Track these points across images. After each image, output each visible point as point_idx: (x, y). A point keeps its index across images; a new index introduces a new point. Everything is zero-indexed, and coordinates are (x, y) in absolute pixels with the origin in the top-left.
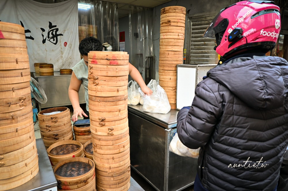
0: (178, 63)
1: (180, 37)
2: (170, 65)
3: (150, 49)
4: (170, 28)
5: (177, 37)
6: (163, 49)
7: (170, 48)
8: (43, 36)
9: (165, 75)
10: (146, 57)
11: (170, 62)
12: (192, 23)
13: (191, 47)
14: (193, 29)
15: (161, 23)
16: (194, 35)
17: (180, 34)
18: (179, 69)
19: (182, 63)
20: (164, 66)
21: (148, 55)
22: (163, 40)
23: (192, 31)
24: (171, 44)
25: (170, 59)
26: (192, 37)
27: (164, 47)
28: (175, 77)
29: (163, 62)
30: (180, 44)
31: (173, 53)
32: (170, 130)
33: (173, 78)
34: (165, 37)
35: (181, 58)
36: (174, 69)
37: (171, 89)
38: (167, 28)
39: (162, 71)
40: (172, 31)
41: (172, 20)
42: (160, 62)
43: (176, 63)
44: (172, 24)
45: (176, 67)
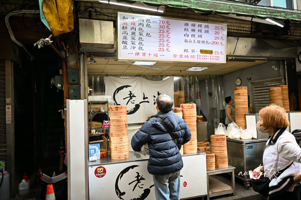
0: (246, 113)
1: (246, 101)
2: (241, 115)
3: (223, 105)
4: (240, 96)
5: (244, 101)
6: (236, 107)
7: (241, 106)
8: (154, 100)
9: (239, 120)
10: (220, 110)
11: (241, 113)
12: (254, 87)
13: (255, 102)
14: (255, 90)
15: (235, 94)
16: (256, 94)
17: (245, 99)
18: (247, 116)
19: (248, 113)
20: (238, 115)
21: (221, 109)
22: (237, 102)
23: (254, 92)
24: (241, 104)
25: (241, 112)
26: (255, 96)
27: (237, 106)
28: (245, 121)
29: (237, 113)
30: (246, 104)
31: (242, 108)
32: (244, 144)
33: (243, 121)
34: (238, 101)
35: (247, 111)
36: (244, 116)
37: (243, 127)
38: (238, 97)
39: (237, 118)
40: (241, 98)
41: (240, 93)
42: (236, 113)
43: (244, 113)
44: (241, 95)
45: (245, 115)
